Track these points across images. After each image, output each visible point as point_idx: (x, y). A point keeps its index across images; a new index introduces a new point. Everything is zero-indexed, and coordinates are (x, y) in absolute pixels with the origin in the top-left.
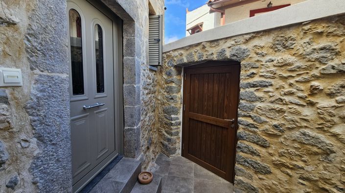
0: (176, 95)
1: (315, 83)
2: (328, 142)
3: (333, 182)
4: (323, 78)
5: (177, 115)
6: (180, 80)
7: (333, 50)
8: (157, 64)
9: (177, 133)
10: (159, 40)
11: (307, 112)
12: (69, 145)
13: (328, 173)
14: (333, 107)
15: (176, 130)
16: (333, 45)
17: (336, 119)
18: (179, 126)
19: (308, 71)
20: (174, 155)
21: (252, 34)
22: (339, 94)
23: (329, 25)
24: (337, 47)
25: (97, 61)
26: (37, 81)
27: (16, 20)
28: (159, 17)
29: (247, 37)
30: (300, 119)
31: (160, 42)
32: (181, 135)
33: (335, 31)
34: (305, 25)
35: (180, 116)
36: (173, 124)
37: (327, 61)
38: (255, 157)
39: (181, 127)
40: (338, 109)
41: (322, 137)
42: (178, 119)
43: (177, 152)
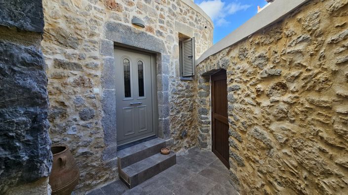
0: (205, 98)
1: (259, 86)
2: (268, 138)
3: (274, 175)
4: (263, 81)
5: (206, 115)
6: (209, 86)
7: (265, 57)
8: (191, 75)
9: (207, 131)
10: (192, 57)
11: (257, 111)
12: (115, 116)
13: (271, 167)
14: (268, 106)
15: (206, 128)
16: (264, 53)
17: (271, 117)
18: (209, 125)
19: (255, 76)
20: (205, 149)
21: (229, 48)
22: (271, 95)
23: (262, 36)
24: (267, 54)
25: (139, 80)
26: (104, 92)
27: (98, 74)
28: (192, 39)
29: (227, 50)
30: (254, 117)
31: (193, 58)
32: (210, 132)
33: (265, 41)
34: (250, 38)
35: (210, 116)
36: (202, 122)
37: (262, 67)
38: (237, 151)
39: (211, 125)
40: (271, 108)
41: (266, 133)
42: (207, 118)
43: (208, 146)
